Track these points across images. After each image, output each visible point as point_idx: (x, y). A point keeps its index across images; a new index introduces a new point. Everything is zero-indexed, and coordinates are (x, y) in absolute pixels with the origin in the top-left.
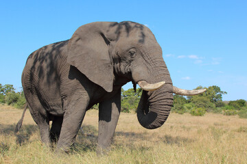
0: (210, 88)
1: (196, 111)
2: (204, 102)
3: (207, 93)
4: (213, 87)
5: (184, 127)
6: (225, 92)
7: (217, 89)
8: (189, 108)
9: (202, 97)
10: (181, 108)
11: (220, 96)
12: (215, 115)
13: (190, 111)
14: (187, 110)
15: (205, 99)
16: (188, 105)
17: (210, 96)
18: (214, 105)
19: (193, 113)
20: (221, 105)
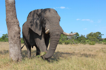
0: (96, 33)
1: (92, 43)
2: (94, 39)
3: (95, 35)
4: (98, 32)
5: (89, 50)
6: (103, 35)
7: (99, 33)
8: (88, 42)
9: (93, 37)
10: (84, 42)
11: (101, 36)
12: (99, 44)
13: (88, 43)
14: (87, 42)
15: (95, 37)
16: (87, 40)
17: (97, 36)
18: (98, 40)
19: (90, 44)
20: (101, 40)
